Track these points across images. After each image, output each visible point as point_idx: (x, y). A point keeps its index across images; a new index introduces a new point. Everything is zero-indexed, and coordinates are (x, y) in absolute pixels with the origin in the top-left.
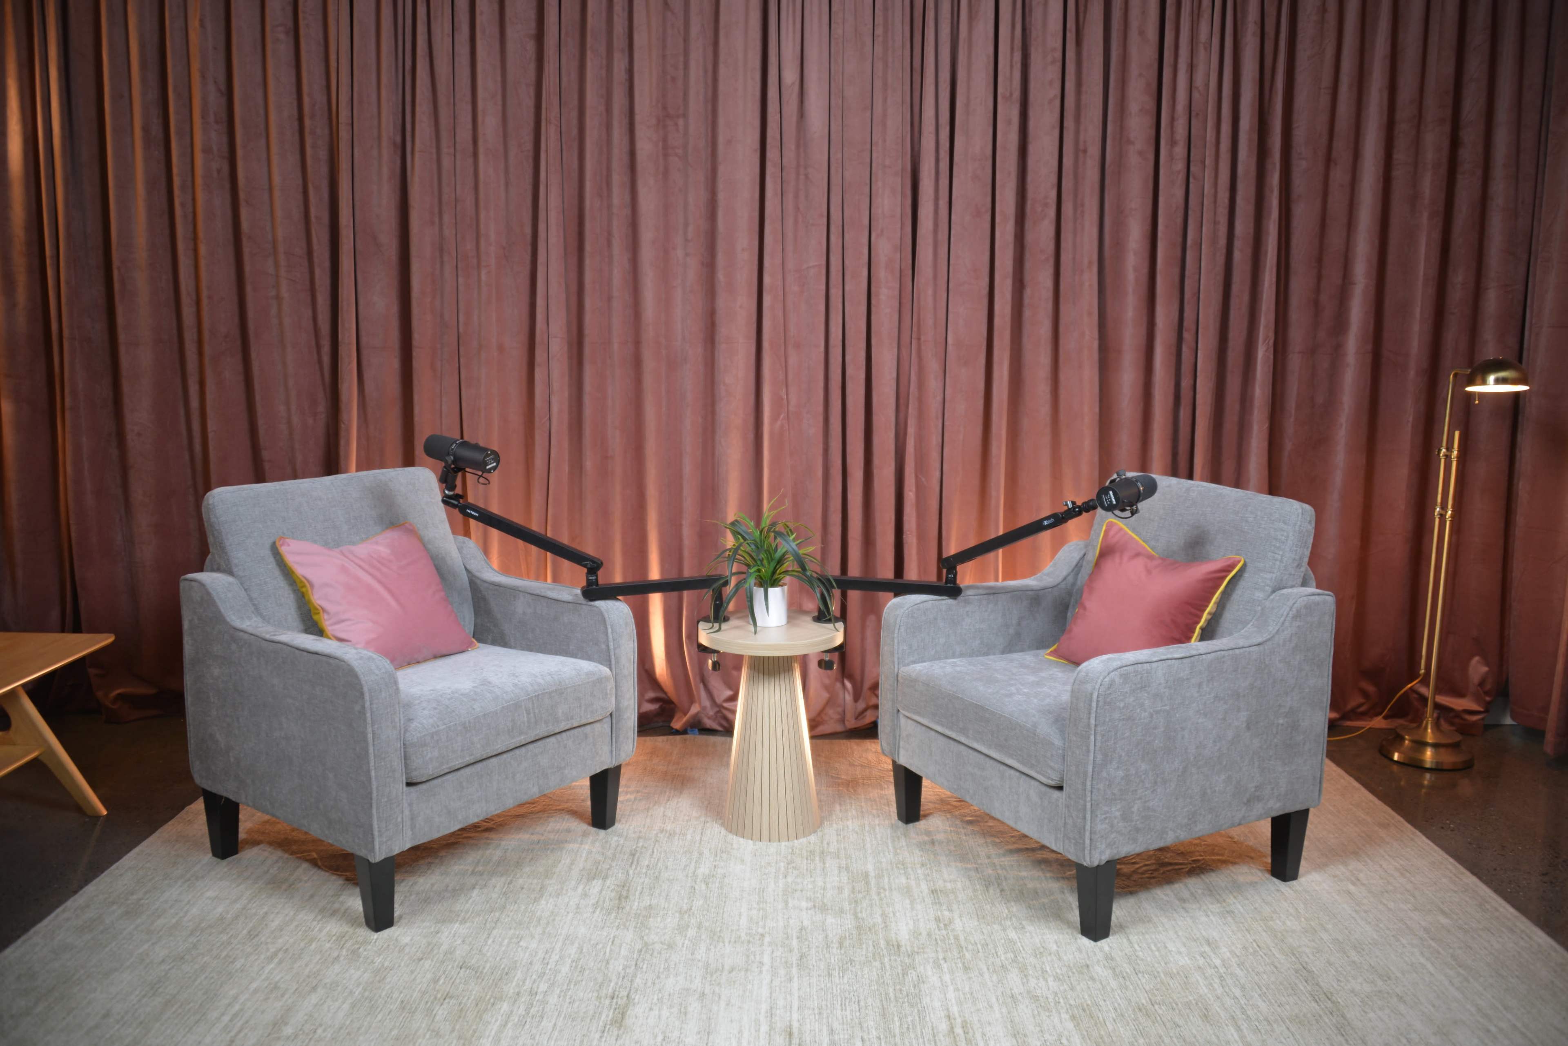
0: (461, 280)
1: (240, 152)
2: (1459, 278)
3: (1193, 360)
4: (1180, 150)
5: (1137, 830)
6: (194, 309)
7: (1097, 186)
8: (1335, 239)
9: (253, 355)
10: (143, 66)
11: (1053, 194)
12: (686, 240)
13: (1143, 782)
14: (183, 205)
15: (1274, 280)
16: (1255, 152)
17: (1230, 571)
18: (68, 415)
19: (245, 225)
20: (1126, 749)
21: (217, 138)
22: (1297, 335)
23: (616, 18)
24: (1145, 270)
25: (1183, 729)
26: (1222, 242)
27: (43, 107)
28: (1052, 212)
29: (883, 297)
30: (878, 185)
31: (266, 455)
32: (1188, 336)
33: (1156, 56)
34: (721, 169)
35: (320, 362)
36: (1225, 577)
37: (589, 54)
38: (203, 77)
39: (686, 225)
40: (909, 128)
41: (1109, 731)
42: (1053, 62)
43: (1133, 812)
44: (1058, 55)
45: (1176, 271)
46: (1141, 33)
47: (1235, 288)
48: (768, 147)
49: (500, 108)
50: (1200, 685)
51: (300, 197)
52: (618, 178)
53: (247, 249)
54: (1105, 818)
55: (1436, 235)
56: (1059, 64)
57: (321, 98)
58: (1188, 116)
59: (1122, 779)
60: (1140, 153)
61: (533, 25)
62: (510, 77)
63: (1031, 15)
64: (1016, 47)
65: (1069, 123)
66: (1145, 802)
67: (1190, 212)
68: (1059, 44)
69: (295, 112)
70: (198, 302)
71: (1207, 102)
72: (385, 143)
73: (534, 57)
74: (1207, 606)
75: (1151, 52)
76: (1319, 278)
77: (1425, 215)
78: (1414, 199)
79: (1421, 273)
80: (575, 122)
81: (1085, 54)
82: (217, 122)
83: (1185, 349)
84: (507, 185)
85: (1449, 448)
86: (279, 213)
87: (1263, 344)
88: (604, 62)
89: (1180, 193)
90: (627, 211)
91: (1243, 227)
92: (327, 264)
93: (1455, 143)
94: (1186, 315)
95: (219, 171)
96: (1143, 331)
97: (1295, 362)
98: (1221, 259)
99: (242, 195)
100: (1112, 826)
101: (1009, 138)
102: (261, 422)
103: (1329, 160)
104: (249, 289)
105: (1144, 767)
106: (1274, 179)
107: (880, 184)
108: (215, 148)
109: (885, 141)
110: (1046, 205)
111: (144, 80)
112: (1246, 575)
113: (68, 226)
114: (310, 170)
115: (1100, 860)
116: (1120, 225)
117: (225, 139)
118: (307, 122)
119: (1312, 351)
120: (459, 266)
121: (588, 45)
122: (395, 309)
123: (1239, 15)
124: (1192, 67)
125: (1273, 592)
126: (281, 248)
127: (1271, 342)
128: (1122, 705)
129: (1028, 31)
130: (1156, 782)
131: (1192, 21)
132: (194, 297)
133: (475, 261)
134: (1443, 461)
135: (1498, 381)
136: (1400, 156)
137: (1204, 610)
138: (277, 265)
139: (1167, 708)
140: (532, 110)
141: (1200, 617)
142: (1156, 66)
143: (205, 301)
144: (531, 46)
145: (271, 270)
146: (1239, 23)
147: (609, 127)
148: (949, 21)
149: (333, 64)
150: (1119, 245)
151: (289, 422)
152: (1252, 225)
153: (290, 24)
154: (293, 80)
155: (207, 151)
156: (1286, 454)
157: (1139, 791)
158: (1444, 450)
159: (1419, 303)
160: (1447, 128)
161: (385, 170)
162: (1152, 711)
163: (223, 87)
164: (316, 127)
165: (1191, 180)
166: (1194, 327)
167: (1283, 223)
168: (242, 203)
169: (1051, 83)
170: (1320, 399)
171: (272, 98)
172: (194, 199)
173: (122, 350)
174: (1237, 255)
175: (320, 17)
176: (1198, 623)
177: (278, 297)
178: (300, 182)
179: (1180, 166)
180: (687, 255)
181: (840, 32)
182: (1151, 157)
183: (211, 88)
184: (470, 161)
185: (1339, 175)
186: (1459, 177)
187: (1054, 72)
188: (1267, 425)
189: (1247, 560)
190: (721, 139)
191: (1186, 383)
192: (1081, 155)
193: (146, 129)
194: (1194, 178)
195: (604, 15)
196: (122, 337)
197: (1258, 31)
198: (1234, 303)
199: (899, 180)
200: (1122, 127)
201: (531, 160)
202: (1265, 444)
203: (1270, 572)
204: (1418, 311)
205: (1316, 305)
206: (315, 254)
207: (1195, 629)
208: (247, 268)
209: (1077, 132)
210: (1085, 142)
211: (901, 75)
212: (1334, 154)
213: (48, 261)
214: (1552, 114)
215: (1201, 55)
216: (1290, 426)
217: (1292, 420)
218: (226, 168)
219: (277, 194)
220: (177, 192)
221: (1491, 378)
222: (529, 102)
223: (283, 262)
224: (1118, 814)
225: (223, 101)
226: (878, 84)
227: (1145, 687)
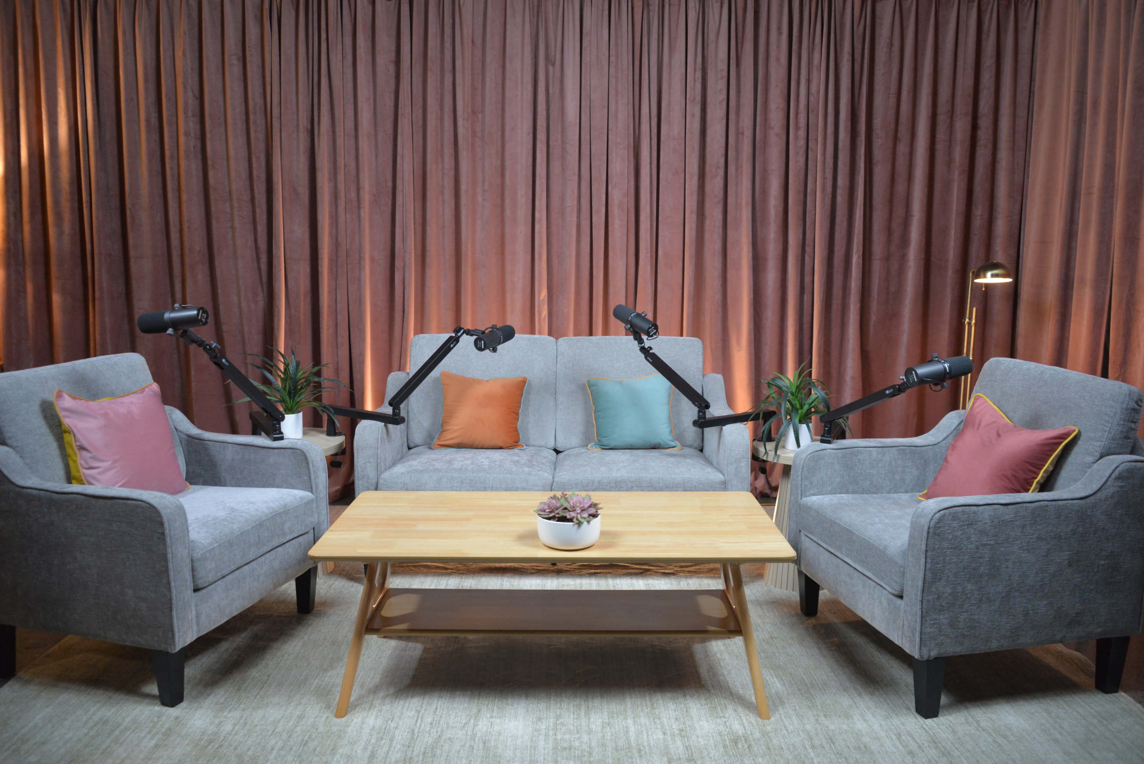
0: (348, 216)
1: (208, 136)
2: (979, 212)
3: (812, 265)
4: (802, 133)
5: (964, 636)
6: (178, 235)
7: (751, 156)
8: (900, 187)
9: (217, 263)
10: (146, 80)
11: (722, 161)
12: (484, 190)
13: (969, 599)
14: (171, 169)
15: (862, 214)
16: (849, 134)
17: (1065, 439)
18: (97, 302)
19: (211, 181)
20: (953, 572)
21: (193, 126)
22: (878, 248)
23: (446, 50)
24: (781, 208)
25: (1007, 560)
26: (829, 190)
27: (81, 106)
28: (721, 172)
29: (616, 226)
30: (612, 156)
31: (224, 328)
32: (808, 249)
33: (786, 74)
34: (508, 146)
35: (259, 268)
36: (1061, 443)
37: (429, 74)
38: (185, 88)
39: (484, 181)
40: (632, 120)
41: (938, 556)
42: (722, 78)
43: (959, 622)
44: (725, 74)
45: (801, 209)
46: (778, 60)
47: (838, 220)
48: (538, 131)
49: (372, 107)
50: (1024, 527)
51: (246, 164)
52: (448, 151)
53: (213, 196)
54: (934, 624)
55: (964, 185)
56: (726, 79)
57: (260, 101)
58: (807, 110)
59: (950, 594)
60: (777, 135)
61: (393, 54)
62: (379, 88)
63: (708, 49)
64: (697, 69)
65: (732, 116)
66: (971, 615)
67: (809, 171)
68: (725, 67)
69: (243, 109)
70: (181, 231)
71: (818, 102)
72: (301, 130)
73: (394, 75)
74: (1044, 466)
75: (783, 71)
76: (891, 212)
77: (956, 173)
78: (950, 162)
79: (955, 209)
80: (421, 116)
81: (742, 73)
82: (193, 116)
83: (807, 258)
84: (376, 155)
85: (970, 319)
86: (233, 174)
87: (856, 253)
88: (439, 78)
89: (802, 160)
90: (452, 172)
91: (842, 181)
92: (264, 207)
93: (975, 127)
94: (807, 236)
95: (194, 147)
96: (780, 247)
97: (877, 266)
98: (828, 201)
99: (210, 162)
100: (940, 631)
101: (695, 125)
102: (222, 307)
103: (896, 138)
104: (214, 222)
105: (969, 587)
106: (861, 150)
107: (614, 155)
108: (192, 132)
109: (617, 127)
110: (718, 167)
111: (146, 89)
112: (1080, 442)
113: (97, 182)
114: (253, 146)
115: (929, 657)
116: (765, 179)
117: (198, 127)
118: (251, 116)
119: (887, 258)
120: (347, 207)
121: (429, 68)
122: (307, 235)
123: (838, 48)
124: (809, 81)
125: (1101, 457)
126: (235, 197)
127: (861, 253)
128: (950, 537)
129: (706, 59)
130: (981, 600)
131: (809, 53)
132: (178, 227)
133: (356, 204)
134: (967, 327)
135: (993, 276)
136: (941, 135)
137: (1041, 469)
138: (232, 207)
139: (993, 542)
140: (393, 108)
141: (1038, 475)
142: (786, 81)
143: (186, 230)
144: (392, 68)
145: (228, 210)
146: (838, 52)
147: (442, 119)
148: (656, 52)
149: (268, 80)
150: (765, 193)
151: (240, 307)
152: (848, 180)
153: (240, 54)
154: (242, 89)
155: (187, 134)
156: (872, 324)
157: (966, 606)
158: (967, 320)
159: (954, 229)
160: (969, 119)
161: (302, 146)
162: (978, 543)
163: (197, 93)
164: (257, 119)
165: (810, 152)
166: (812, 244)
167: (868, 178)
168: (210, 168)
169: (721, 91)
170: (893, 289)
171: (229, 101)
172: (179, 165)
173: (132, 262)
174: (839, 199)
175: (259, 49)
176: (1036, 478)
177: (233, 228)
178: (246, 154)
179: (802, 142)
180: (484, 200)
181: (588, 59)
182: (784, 137)
183: (190, 94)
184: (353, 141)
185: (902, 148)
186: (978, 149)
187: (722, 85)
188: (858, 305)
189: (1082, 431)
190: (507, 127)
191: (807, 279)
192: (740, 136)
193: (148, 121)
194: (812, 150)
195: (439, 48)
196: (132, 253)
197: (850, 58)
198: (837, 228)
199: (626, 152)
200: (766, 119)
201: (392, 140)
202: (858, 317)
203: (1100, 441)
204: (953, 233)
205: (889, 230)
206: (256, 200)
207: (1033, 483)
208: (213, 209)
209: (737, 122)
210: (743, 128)
211: (626, 86)
212: (899, 135)
213: (85, 205)
214: (1035, 109)
215: (815, 71)
216: (874, 306)
217: (875, 302)
218: (199, 145)
219: (232, 162)
220: (167, 160)
221: (989, 274)
222: (391, 103)
223: (236, 205)
224: (945, 621)
225: (197, 102)
226: (612, 92)
227: (972, 524)
